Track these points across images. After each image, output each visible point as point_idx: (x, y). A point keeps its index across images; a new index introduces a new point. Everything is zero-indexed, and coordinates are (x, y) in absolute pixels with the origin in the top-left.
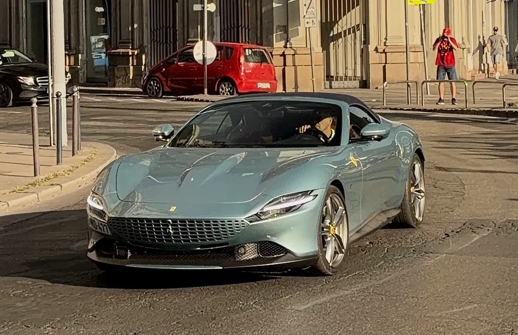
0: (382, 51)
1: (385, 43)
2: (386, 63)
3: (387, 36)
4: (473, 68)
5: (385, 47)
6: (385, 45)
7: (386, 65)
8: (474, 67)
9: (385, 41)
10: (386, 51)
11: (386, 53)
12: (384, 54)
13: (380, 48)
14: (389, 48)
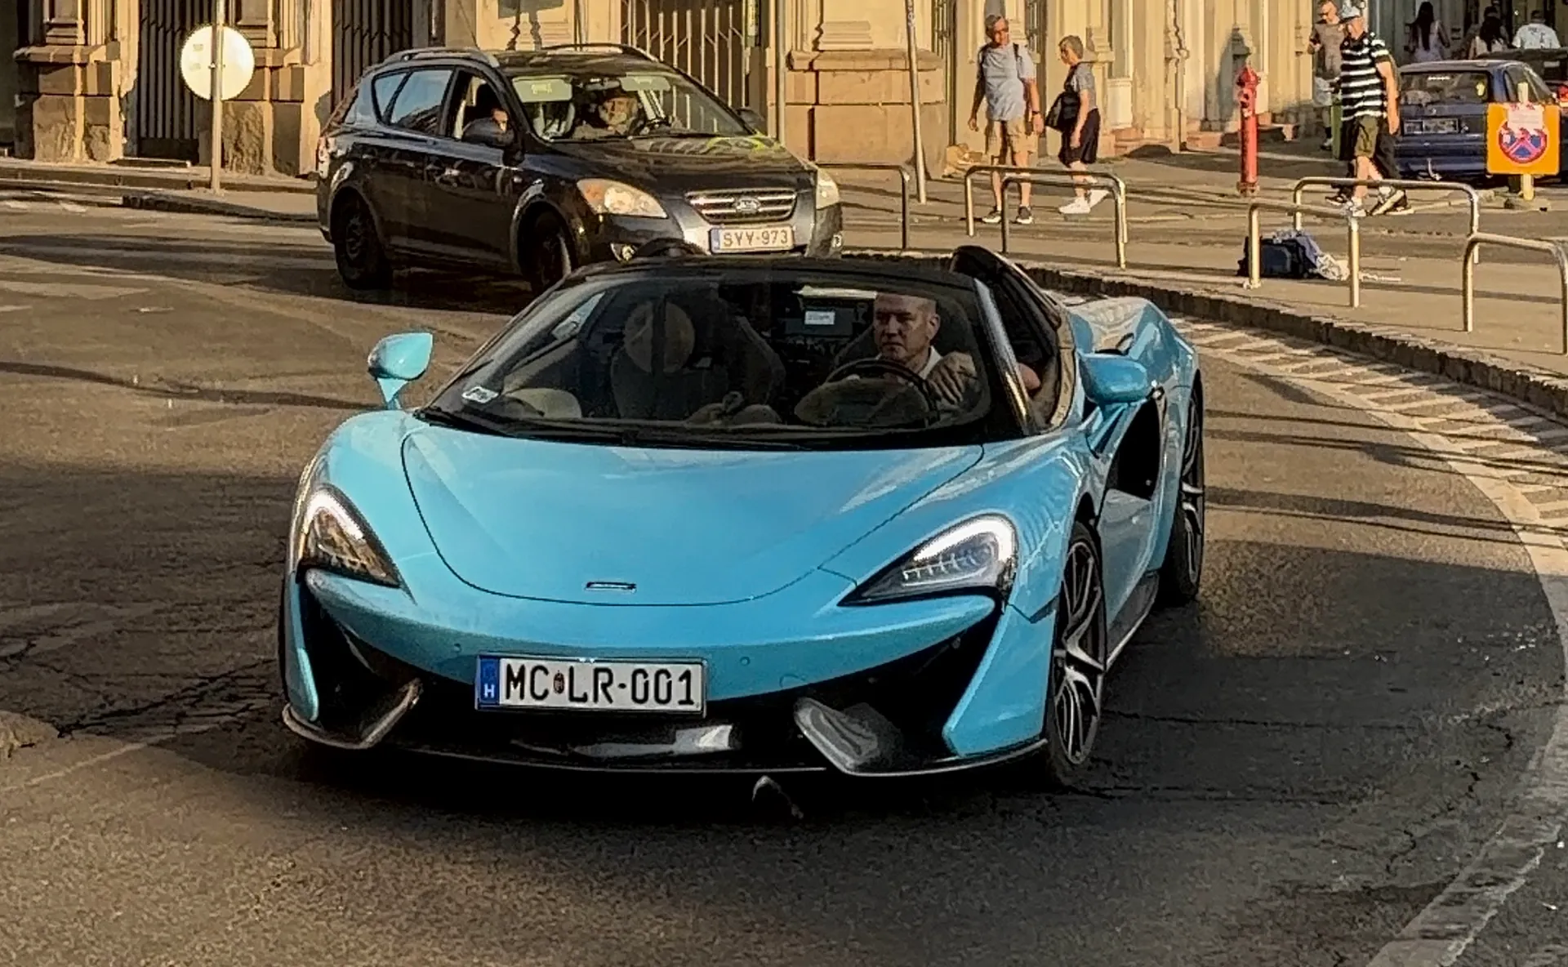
0: (806, 67)
1: (816, 42)
2: (817, 103)
3: (822, 21)
4: (1130, 119)
5: (817, 53)
6: (815, 49)
7: (817, 108)
8: (1134, 118)
9: (817, 34)
10: (816, 67)
11: (817, 72)
12: (813, 75)
13: (800, 59)
14: (825, 59)
